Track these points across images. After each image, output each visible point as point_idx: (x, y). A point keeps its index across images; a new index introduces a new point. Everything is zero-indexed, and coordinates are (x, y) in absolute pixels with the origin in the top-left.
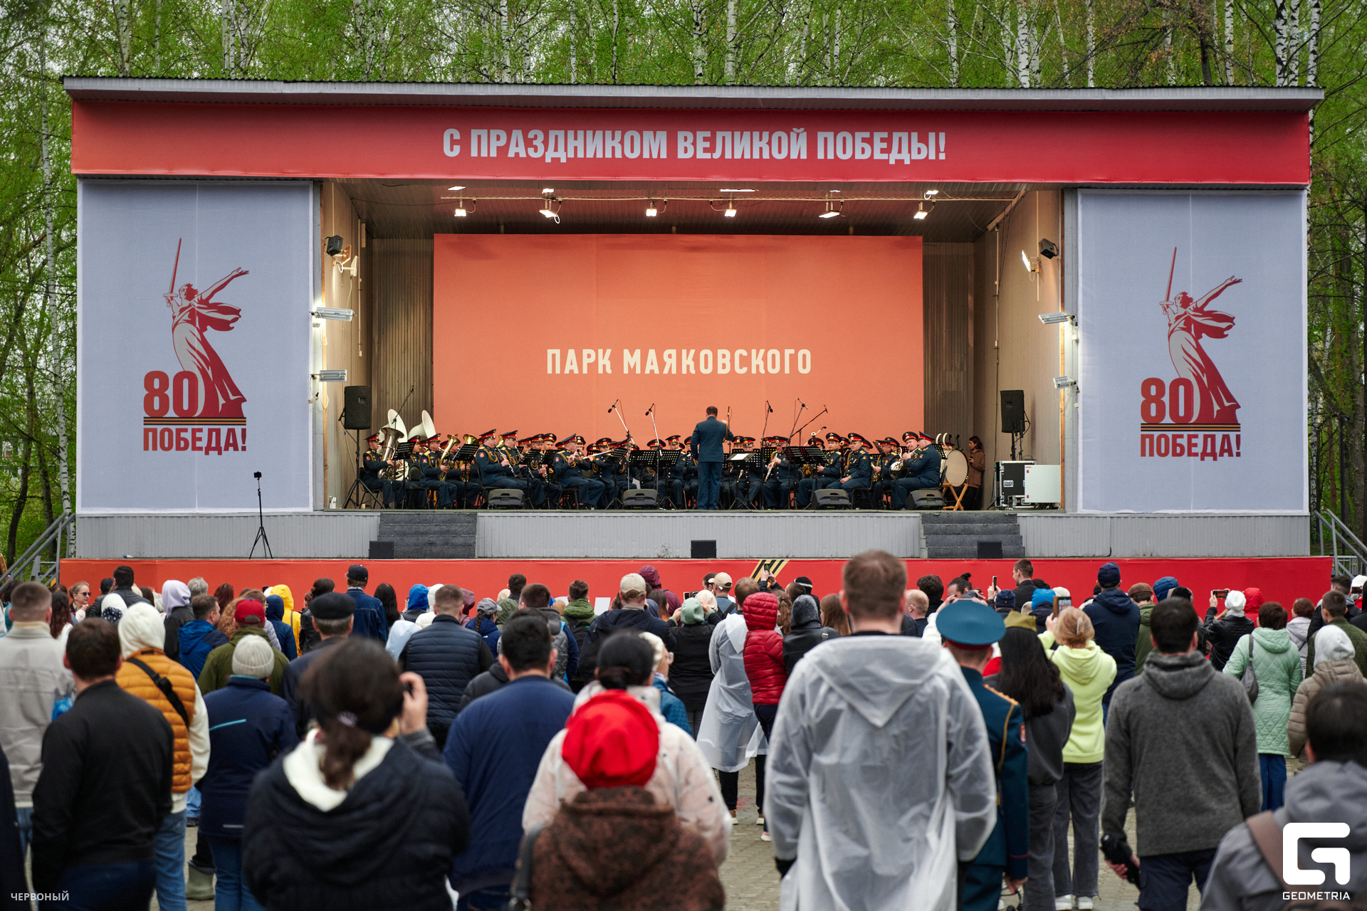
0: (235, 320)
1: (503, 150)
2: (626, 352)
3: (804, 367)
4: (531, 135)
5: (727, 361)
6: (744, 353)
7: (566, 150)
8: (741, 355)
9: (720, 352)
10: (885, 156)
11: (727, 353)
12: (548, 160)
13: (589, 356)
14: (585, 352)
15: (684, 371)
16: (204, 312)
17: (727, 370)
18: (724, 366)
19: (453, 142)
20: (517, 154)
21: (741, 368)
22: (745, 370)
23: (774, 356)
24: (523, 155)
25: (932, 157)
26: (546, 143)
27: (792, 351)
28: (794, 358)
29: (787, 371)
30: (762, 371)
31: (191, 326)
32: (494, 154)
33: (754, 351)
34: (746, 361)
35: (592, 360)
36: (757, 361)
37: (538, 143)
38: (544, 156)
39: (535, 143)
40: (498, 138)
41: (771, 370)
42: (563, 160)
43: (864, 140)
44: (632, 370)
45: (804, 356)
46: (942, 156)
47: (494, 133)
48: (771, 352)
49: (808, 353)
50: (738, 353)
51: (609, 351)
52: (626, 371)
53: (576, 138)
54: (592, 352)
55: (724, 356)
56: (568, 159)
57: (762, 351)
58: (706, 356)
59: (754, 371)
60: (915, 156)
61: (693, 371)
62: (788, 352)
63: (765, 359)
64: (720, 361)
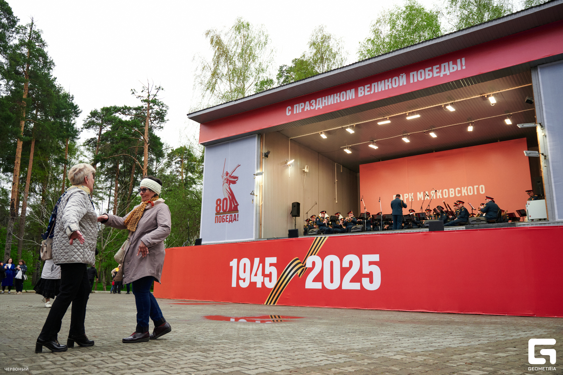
0: (237, 180)
1: (303, 109)
2: (418, 193)
3: (482, 191)
4: (311, 102)
5: (453, 192)
6: (459, 189)
7: (322, 104)
8: (458, 190)
9: (450, 190)
10: (438, 74)
11: (453, 189)
12: (316, 109)
13: (406, 196)
14: (405, 195)
15: (438, 198)
16: (230, 179)
17: (453, 195)
18: (452, 194)
19: (289, 110)
20: (307, 109)
21: (458, 194)
22: (460, 195)
23: (470, 189)
24: (309, 109)
25: (459, 69)
26: (316, 103)
27: (477, 186)
28: (478, 189)
29: (476, 193)
30: (466, 194)
31: (227, 184)
32: (300, 111)
33: (463, 188)
34: (460, 192)
35: (407, 197)
36: (464, 191)
37: (314, 104)
38: (315, 108)
39: (313, 104)
40: (302, 105)
41: (469, 194)
42: (321, 108)
43: (429, 71)
44: (420, 199)
45: (482, 187)
46: (464, 68)
47: (301, 104)
48: (469, 187)
49: (483, 186)
50: (457, 189)
51: (412, 194)
52: (418, 200)
53: (325, 99)
54: (407, 195)
55: (452, 191)
56: (322, 107)
57: (466, 188)
58: (445, 192)
59: (463, 195)
60: (452, 71)
61: (441, 197)
62: (476, 187)
63: (467, 190)
64: (451, 193)
